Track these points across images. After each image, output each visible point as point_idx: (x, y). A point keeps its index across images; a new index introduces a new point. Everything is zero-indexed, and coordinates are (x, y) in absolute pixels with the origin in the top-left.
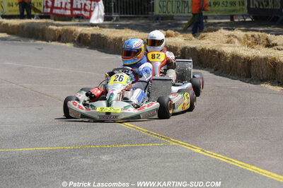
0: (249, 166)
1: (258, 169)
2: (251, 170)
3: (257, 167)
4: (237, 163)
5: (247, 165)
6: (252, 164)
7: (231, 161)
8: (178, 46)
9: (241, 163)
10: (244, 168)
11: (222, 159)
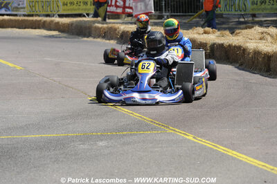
0: (231, 151)
1: (238, 154)
2: (230, 154)
3: (238, 152)
4: (221, 149)
5: (229, 150)
6: (234, 150)
7: (216, 147)
8: (208, 42)
9: (224, 148)
10: (226, 152)
11: (208, 145)
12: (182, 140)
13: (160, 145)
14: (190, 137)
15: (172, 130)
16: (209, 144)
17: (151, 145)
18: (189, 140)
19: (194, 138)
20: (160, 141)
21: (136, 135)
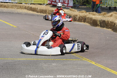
4: (108, 69)
10: (110, 71)
12: (90, 64)
13: (80, 67)
14: (93, 63)
15: (85, 59)
16: (102, 67)
17: (76, 66)
18: (93, 64)
19: (95, 63)
20: (80, 64)
21: (69, 61)
